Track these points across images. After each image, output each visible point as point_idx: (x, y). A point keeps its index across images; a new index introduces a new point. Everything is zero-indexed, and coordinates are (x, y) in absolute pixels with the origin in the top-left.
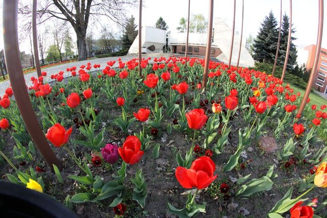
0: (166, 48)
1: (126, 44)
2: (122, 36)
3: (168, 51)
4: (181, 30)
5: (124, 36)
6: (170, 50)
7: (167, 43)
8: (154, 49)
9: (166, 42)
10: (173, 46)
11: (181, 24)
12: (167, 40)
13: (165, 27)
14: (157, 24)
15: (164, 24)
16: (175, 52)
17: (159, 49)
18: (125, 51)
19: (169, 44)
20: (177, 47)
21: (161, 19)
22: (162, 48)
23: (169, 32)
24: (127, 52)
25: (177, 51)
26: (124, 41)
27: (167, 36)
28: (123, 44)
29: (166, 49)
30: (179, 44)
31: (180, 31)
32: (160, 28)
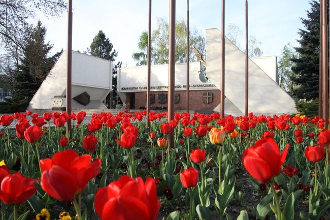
0: (112, 98)
1: (25, 86)
2: (14, 68)
3: (118, 106)
4: (141, 59)
5: (18, 66)
6: (121, 103)
7: (115, 88)
8: (88, 101)
9: (112, 85)
10: (127, 94)
11: (142, 45)
12: (115, 81)
13: (111, 53)
14: (93, 47)
15: (108, 46)
16: (132, 107)
17: (99, 101)
18: (22, 102)
19: (119, 90)
20: (136, 96)
21: (101, 36)
22: (104, 98)
23: (119, 65)
24: (27, 105)
25: (136, 105)
26: (19, 78)
27: (115, 73)
28: (17, 87)
29: (112, 101)
30: (139, 90)
31: (139, 62)
32: (99, 55)
